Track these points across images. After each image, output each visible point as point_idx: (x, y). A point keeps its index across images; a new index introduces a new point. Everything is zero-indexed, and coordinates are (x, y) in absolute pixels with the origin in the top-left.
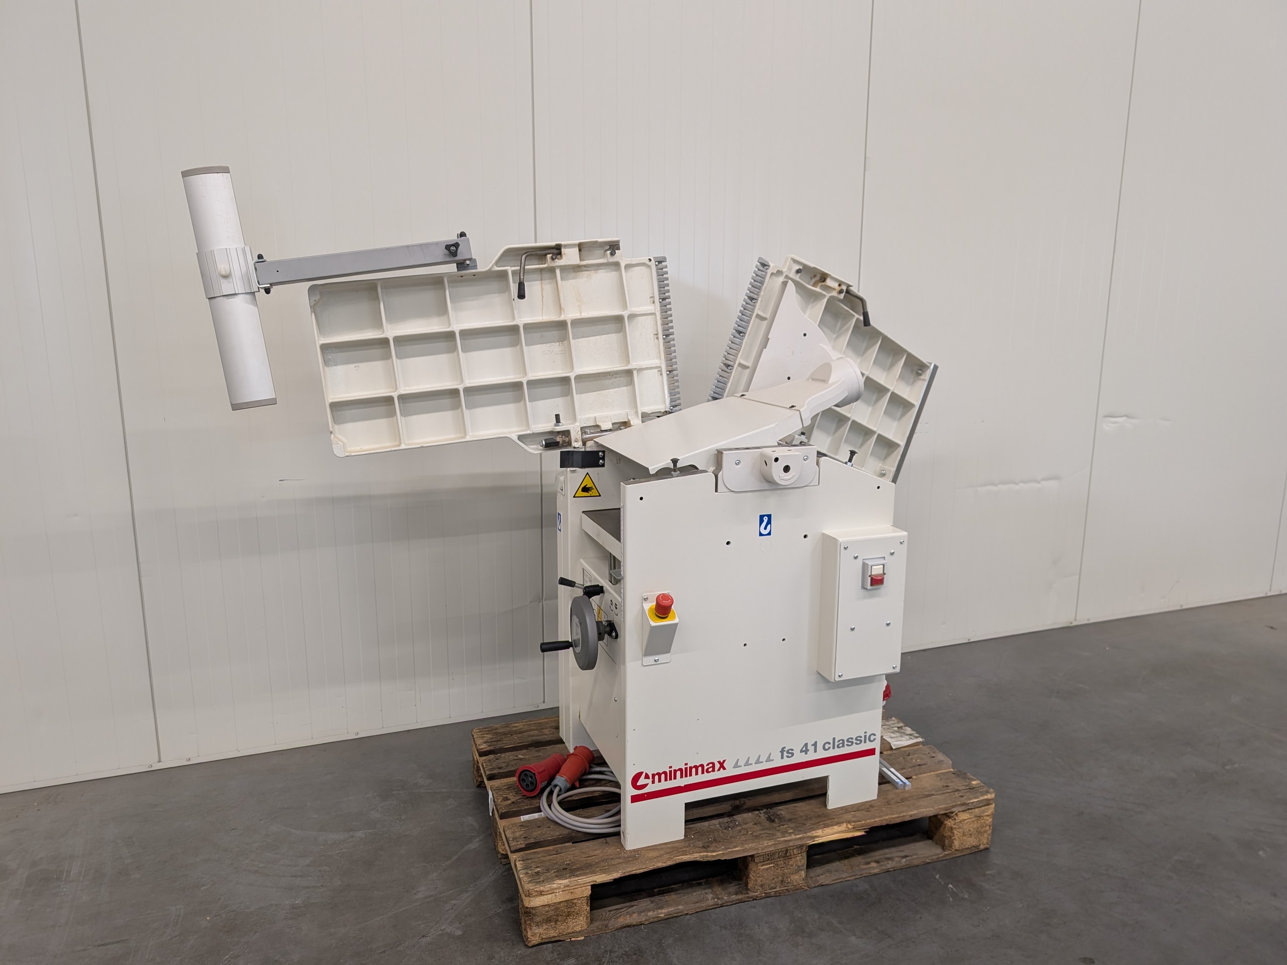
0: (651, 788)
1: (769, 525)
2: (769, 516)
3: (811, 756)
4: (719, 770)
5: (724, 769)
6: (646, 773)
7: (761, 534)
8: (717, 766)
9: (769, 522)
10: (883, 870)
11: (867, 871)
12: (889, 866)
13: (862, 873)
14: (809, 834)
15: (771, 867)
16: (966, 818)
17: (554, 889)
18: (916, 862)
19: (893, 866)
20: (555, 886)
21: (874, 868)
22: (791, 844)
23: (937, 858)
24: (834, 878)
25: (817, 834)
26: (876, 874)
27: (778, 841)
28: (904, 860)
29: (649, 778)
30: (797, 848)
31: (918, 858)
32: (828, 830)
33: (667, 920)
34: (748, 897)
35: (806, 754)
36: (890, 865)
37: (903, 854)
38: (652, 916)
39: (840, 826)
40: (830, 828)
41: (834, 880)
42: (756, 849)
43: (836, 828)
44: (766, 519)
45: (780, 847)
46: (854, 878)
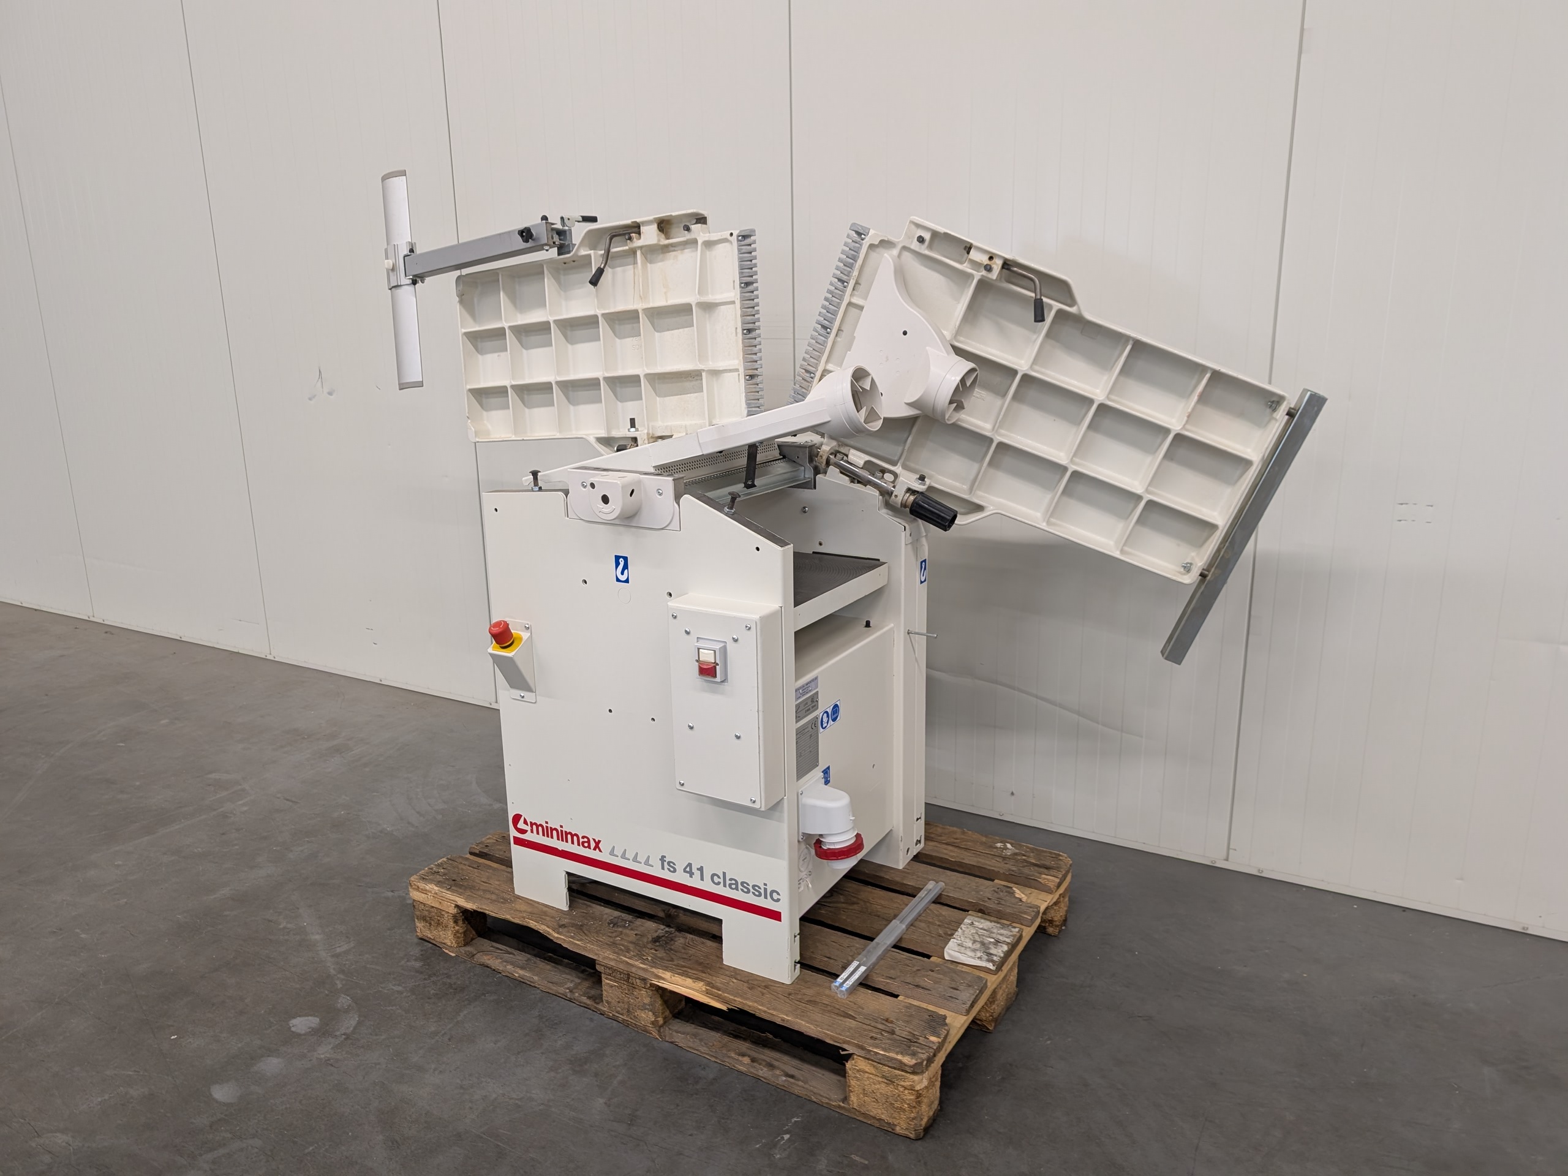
0: (528, 837)
1: (626, 570)
2: (626, 559)
3: (694, 882)
4: (595, 849)
5: (600, 851)
6: (525, 819)
7: (618, 580)
8: (593, 845)
9: (626, 567)
10: (751, 1073)
11: (731, 1061)
12: (760, 1073)
13: (724, 1060)
14: (654, 970)
15: (615, 985)
16: (869, 1071)
17: (426, 890)
18: (796, 1090)
19: (765, 1075)
20: (427, 888)
21: (743, 1064)
22: (634, 970)
23: (827, 1103)
24: (692, 1045)
25: (663, 976)
26: (738, 1071)
27: (620, 959)
28: (784, 1078)
29: (528, 825)
30: (639, 979)
31: (804, 1088)
32: (678, 979)
33: (521, 983)
34: (596, 1008)
35: (691, 877)
36: (763, 1072)
37: (792, 1071)
38: (508, 970)
39: (694, 982)
40: (683, 978)
41: (690, 1047)
42: (596, 954)
43: (689, 981)
44: (622, 562)
45: (622, 966)
46: (713, 1059)
